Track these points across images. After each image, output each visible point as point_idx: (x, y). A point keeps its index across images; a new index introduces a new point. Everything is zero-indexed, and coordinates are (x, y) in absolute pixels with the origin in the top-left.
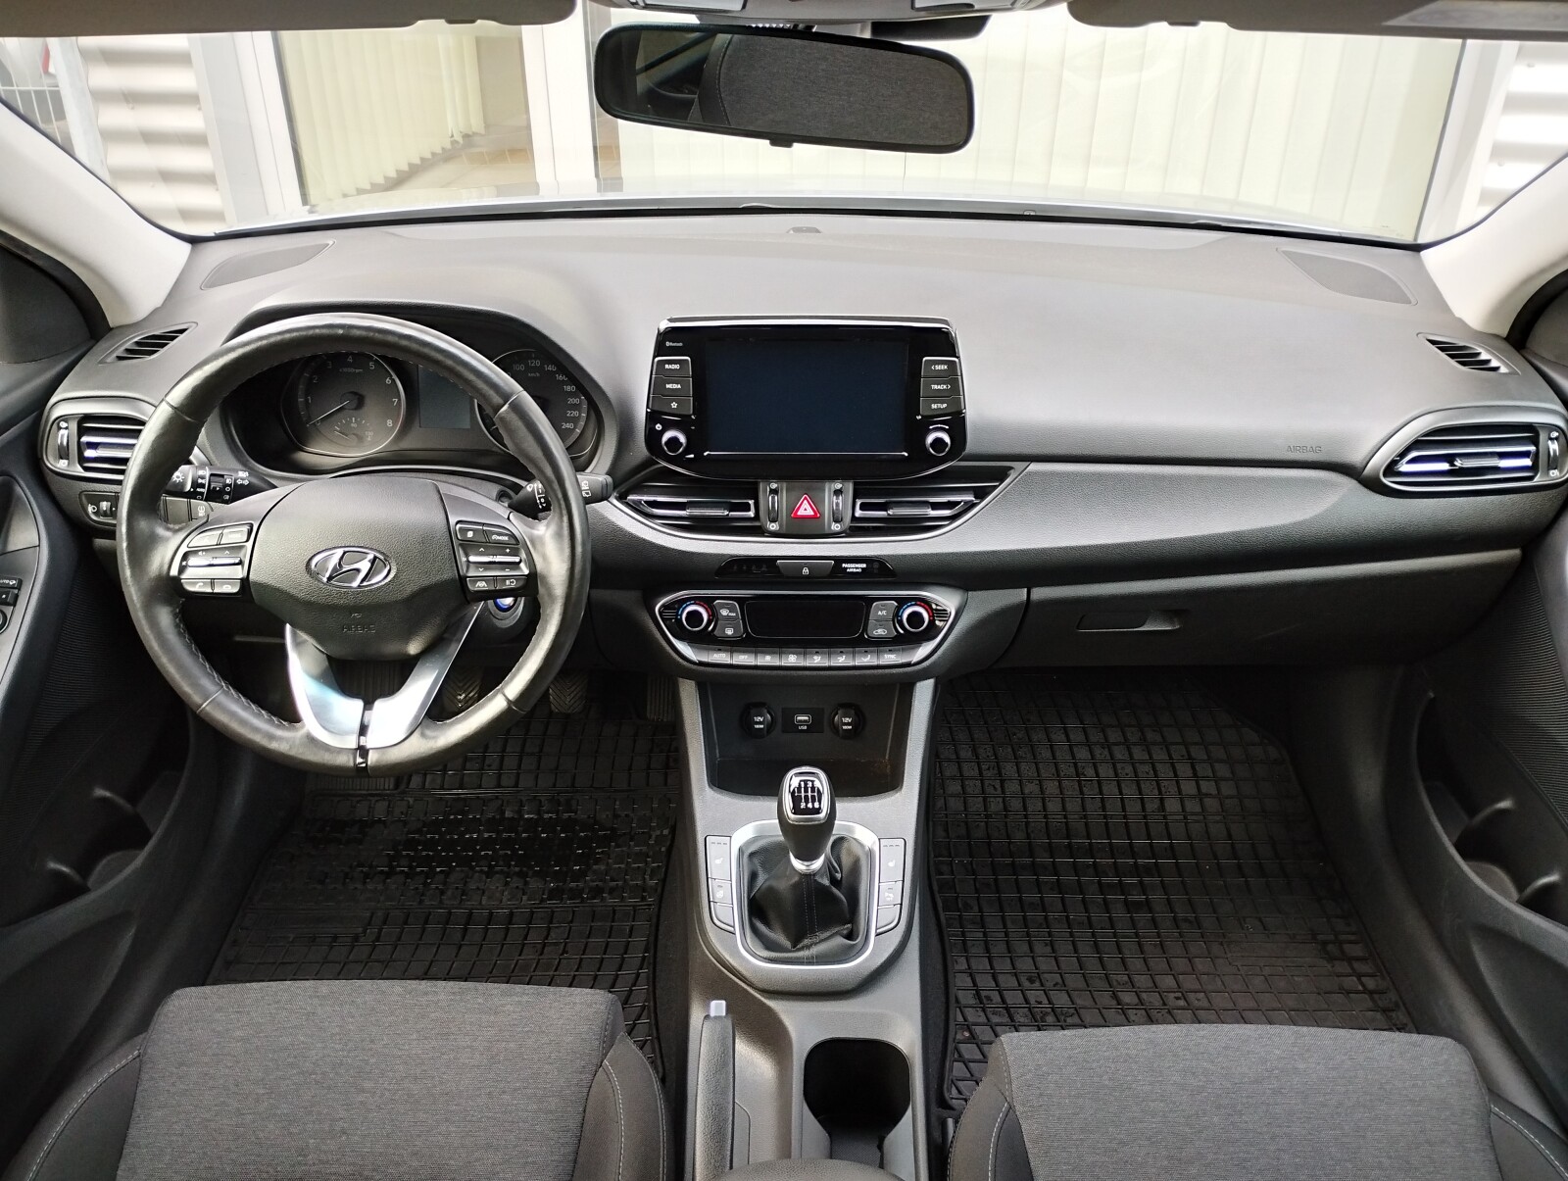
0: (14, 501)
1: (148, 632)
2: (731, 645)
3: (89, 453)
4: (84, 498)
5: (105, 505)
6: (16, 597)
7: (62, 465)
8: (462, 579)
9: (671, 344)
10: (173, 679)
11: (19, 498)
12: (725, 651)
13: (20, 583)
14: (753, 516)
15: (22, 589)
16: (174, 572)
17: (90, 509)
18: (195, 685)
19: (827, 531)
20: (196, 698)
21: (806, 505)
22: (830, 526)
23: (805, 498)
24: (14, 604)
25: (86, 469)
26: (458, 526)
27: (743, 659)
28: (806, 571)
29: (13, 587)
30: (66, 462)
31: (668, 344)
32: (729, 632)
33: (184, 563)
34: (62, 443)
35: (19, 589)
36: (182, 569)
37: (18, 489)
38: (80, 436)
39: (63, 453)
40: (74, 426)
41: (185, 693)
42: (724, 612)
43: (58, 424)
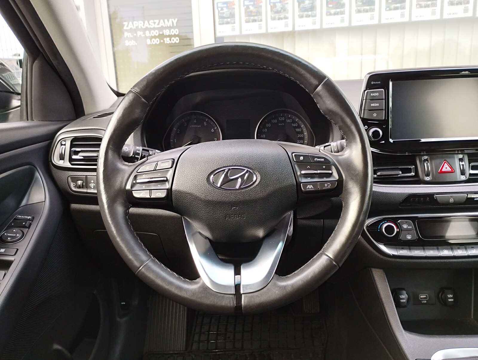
0: (34, 179)
1: (110, 222)
2: (409, 244)
3: (74, 157)
4: (69, 179)
5: (80, 182)
6: (30, 225)
7: (61, 163)
8: (298, 184)
9: (374, 83)
10: (122, 251)
11: (37, 178)
12: (406, 249)
13: (33, 218)
14: (414, 174)
15: (34, 221)
16: (128, 187)
17: (72, 185)
18: (135, 255)
19: (459, 180)
20: (136, 263)
21: (446, 165)
22: (460, 177)
23: (445, 162)
24: (29, 227)
25: (72, 165)
26: (293, 154)
27: (417, 253)
28: (452, 200)
29: (29, 220)
30: (63, 161)
31: (372, 83)
32: (409, 237)
33: (134, 182)
34: (62, 153)
35: (32, 221)
36: (133, 185)
37: (37, 174)
38: (71, 147)
39: (62, 157)
40: (68, 144)
41: (130, 260)
42: (405, 226)
43: (61, 142)
